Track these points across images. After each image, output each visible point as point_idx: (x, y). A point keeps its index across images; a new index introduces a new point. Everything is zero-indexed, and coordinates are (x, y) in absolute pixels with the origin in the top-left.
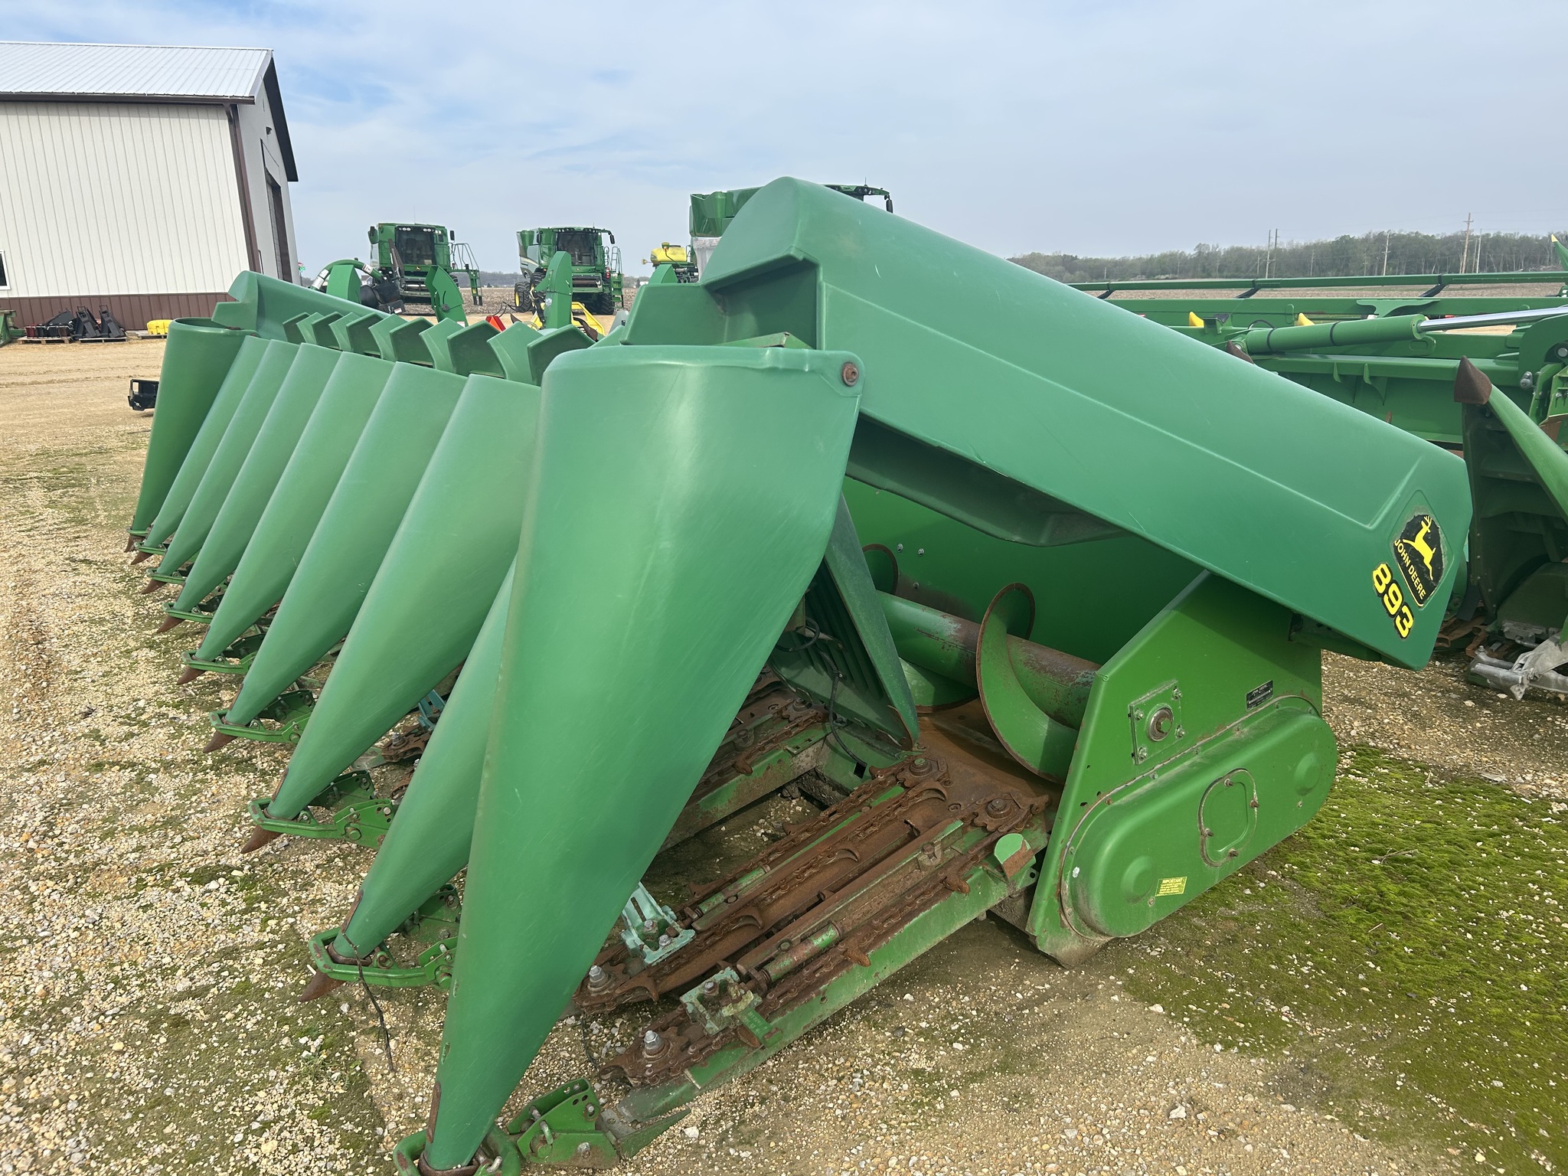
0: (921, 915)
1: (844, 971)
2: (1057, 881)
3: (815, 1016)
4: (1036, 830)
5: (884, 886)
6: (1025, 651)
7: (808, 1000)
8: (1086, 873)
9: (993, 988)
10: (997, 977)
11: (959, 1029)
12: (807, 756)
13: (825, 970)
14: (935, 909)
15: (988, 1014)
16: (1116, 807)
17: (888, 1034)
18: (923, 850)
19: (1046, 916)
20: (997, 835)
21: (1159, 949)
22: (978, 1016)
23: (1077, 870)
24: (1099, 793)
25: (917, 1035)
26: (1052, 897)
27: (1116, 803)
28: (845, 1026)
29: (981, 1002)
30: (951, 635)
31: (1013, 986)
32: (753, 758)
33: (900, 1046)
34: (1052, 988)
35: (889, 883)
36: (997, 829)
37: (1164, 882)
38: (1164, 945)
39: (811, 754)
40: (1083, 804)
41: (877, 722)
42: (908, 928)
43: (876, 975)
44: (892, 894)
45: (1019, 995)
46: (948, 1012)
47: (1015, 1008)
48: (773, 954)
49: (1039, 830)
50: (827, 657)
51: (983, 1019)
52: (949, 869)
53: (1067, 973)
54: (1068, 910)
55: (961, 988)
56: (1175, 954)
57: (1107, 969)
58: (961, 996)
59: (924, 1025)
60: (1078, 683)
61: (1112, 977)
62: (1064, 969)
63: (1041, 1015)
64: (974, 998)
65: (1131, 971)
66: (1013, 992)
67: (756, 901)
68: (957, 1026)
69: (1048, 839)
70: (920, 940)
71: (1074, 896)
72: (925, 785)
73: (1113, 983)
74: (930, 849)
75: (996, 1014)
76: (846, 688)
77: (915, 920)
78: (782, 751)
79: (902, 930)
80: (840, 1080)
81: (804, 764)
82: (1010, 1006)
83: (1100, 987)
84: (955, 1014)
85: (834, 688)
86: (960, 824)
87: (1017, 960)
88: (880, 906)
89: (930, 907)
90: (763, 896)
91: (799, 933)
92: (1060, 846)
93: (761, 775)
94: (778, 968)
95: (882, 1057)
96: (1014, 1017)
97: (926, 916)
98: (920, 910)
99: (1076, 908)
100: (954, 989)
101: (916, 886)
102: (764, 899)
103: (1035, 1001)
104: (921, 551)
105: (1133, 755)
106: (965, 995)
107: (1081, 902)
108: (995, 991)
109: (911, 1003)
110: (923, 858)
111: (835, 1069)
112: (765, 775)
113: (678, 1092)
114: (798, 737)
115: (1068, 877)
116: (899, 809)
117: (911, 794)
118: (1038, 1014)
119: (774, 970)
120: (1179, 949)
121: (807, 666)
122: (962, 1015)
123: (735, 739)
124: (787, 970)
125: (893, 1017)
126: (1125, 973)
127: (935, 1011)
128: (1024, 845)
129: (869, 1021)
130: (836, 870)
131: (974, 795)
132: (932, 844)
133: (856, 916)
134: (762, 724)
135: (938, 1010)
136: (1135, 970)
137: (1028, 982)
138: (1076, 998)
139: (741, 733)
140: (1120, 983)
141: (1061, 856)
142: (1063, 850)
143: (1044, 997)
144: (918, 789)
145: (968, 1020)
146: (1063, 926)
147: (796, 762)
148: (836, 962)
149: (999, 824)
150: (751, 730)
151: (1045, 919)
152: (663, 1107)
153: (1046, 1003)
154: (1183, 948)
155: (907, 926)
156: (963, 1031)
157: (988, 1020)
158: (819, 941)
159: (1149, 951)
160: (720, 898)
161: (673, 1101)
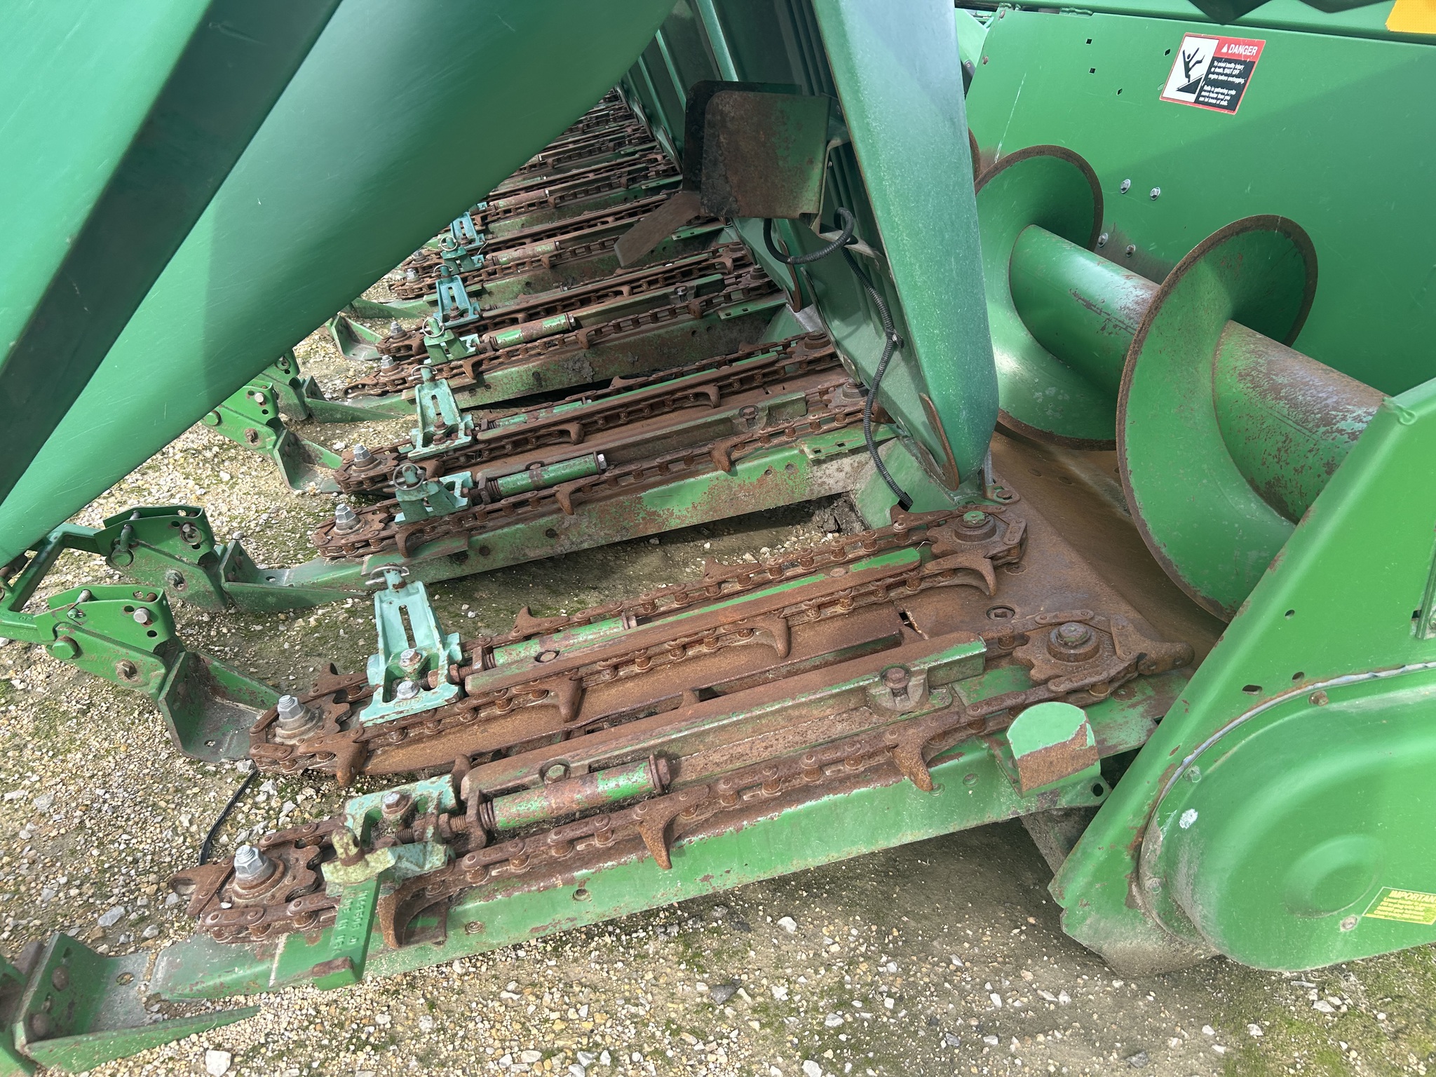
0: (825, 799)
1: (634, 857)
2: (1140, 823)
3: (558, 917)
4: (1133, 706)
5: (790, 719)
6: (1253, 351)
7: (546, 888)
8: (1209, 830)
9: (956, 962)
10: (975, 942)
11: (839, 1030)
12: (840, 470)
13: (596, 843)
14: (861, 797)
15: (914, 1017)
16: (1334, 715)
17: (702, 987)
18: (884, 677)
19: (1097, 876)
20: (1041, 692)
21: (1337, 1002)
22: (894, 1012)
23: (1190, 817)
24: (1298, 676)
25: (754, 1010)
26: (1120, 848)
27: (1335, 706)
28: (640, 940)
29: (915, 984)
30: (1126, 308)
31: (996, 972)
32: (748, 449)
33: (709, 1021)
34: (1072, 1007)
35: (801, 716)
36: (1046, 681)
37: (1394, 894)
38: (1352, 993)
39: (847, 469)
40: (1250, 689)
41: (921, 429)
42: (792, 817)
43: (706, 878)
44: (798, 738)
45: (996, 999)
46: (841, 984)
47: (974, 1022)
48: (526, 780)
49: (1140, 709)
50: (879, 301)
51: (900, 1024)
52: (911, 731)
53: (1117, 984)
54: (1151, 882)
55: (895, 941)
56: (1370, 1026)
57: (1206, 1006)
58: (884, 959)
59: (780, 993)
60: (1341, 431)
61: (1208, 1030)
62: (1113, 975)
63: (1018, 1062)
64: (906, 971)
65: (1255, 1031)
66: (988, 986)
67: (583, 672)
68: (839, 1021)
69: (1150, 732)
70: (815, 843)
71: (1170, 859)
72: (962, 560)
73: (1206, 1045)
74: (900, 680)
75: (932, 1022)
76: (903, 364)
77: (809, 804)
78: (796, 452)
79: (775, 815)
80: (548, 1054)
81: (831, 481)
82: (969, 1014)
83: (1174, 1042)
84: (851, 992)
85: (886, 362)
86: (979, 648)
87: (1032, 920)
88: (766, 755)
89: (851, 789)
90: (598, 667)
91: (591, 756)
92: (1166, 758)
93: (754, 480)
94: (514, 810)
95: (658, 1034)
96: (963, 1043)
97: (835, 804)
98: (829, 787)
99: (1167, 885)
100: (882, 935)
101: (833, 743)
102: (599, 672)
103: (1023, 1021)
104: (1156, 191)
105: (1416, 615)
106: (893, 956)
107: (1181, 880)
108: (958, 969)
109: (788, 937)
110: (881, 692)
111: (559, 1026)
112: (761, 482)
113: (249, 972)
114: (829, 436)
115: (1170, 821)
116: (901, 589)
117: (931, 567)
118: (1014, 1057)
119: (506, 812)
120: (1382, 1016)
121: (865, 321)
122: (864, 999)
123: (734, 417)
124: (531, 819)
125: (736, 953)
126: (1240, 1029)
127: (816, 972)
128: (1082, 732)
129: (688, 946)
130: (742, 659)
131: (1048, 602)
132: (908, 672)
133: (716, 757)
134: (784, 405)
135: (822, 971)
136: (1267, 1031)
137: (1028, 976)
138: (1111, 1049)
139: (746, 411)
140: (1220, 1050)
141: (1164, 778)
142: (1171, 767)
143: (1044, 1022)
144: (947, 563)
145: (868, 1015)
146: (1130, 903)
147: (819, 474)
148: (620, 836)
149: (1057, 672)
150: (763, 409)
151: (1090, 885)
152: (215, 987)
153: (1041, 1038)
154: (1390, 1017)
155: (788, 811)
156: (843, 1037)
157: (907, 1030)
158: (610, 786)
159: (1313, 996)
160: (534, 648)
161: (238, 982)
